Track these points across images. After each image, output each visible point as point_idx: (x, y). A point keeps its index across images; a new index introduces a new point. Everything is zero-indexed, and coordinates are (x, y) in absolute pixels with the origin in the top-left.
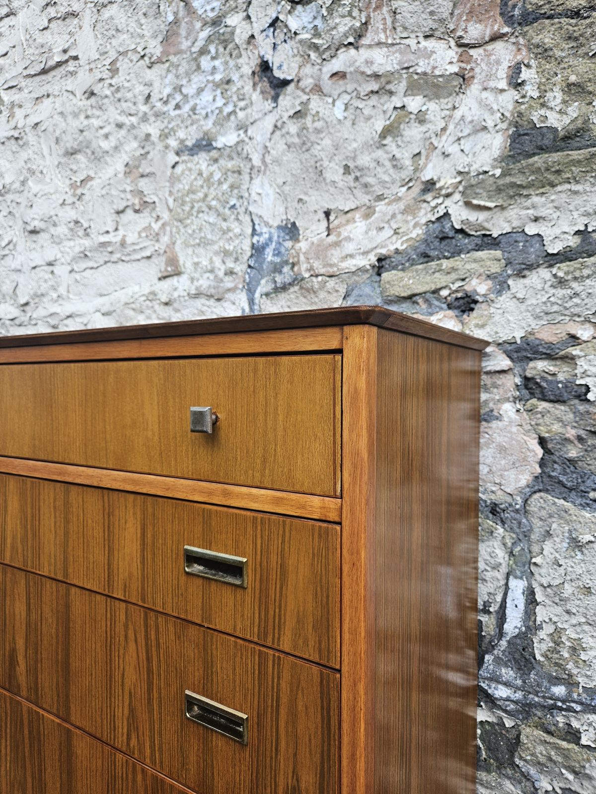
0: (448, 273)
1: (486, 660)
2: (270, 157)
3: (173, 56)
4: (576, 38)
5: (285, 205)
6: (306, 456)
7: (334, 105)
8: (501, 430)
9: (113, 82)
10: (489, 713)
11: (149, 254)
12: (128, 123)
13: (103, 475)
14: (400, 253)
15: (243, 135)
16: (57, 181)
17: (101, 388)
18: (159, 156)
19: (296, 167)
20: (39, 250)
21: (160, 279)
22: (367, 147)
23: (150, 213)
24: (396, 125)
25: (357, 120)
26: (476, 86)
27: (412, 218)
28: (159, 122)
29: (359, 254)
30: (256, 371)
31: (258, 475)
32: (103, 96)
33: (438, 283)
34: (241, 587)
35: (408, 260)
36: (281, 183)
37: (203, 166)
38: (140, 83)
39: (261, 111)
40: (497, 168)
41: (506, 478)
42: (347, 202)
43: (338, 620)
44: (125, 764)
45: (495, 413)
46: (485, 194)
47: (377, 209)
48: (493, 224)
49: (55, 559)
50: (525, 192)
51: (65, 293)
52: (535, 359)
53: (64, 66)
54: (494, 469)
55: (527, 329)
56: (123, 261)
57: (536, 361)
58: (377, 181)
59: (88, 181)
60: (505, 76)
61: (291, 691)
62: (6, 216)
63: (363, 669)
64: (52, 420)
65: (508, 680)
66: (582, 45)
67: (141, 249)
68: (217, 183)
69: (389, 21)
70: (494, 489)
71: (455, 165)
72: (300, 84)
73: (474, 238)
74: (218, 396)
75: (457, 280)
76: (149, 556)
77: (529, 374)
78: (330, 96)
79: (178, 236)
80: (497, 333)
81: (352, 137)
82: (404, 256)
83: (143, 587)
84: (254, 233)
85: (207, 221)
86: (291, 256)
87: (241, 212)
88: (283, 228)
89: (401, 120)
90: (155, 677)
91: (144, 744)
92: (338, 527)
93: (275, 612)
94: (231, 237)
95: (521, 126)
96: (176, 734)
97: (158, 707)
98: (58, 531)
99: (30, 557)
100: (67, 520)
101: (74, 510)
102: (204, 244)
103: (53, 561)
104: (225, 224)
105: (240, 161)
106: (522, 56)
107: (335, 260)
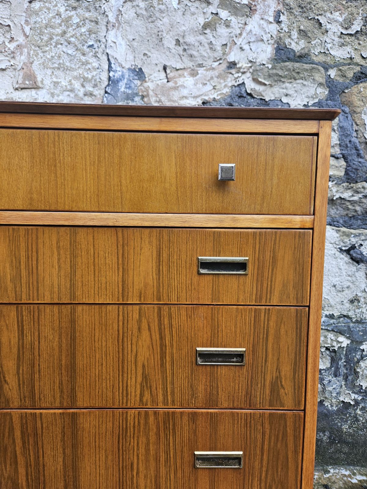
2: (123, 19)
4: (302, 7)
5: (133, 55)
11: (3, 67)
14: (216, 101)
19: (142, 31)
21: (16, 89)
23: (3, 34)
24: (213, 23)
25: (186, 12)
26: (258, 16)
27: (223, 81)
29: (191, 97)
30: (259, 144)
31: (258, 207)
34: (244, 275)
36: (131, 39)
40: (269, 64)
42: (178, 64)
44: (137, 416)
46: (262, 76)
47: (199, 72)
48: (266, 94)
49: (59, 288)
50: (283, 80)
58: (199, 55)
60: (273, 15)
61: (277, 325)
66: (304, 12)
68: (75, 25)
71: (248, 57)
73: (257, 100)
76: (165, 269)
79: (35, 58)
81: (182, 22)
82: (218, 103)
83: (158, 291)
84: (110, 69)
85: (66, 52)
86: (140, 90)
87: (99, 52)
88: (133, 71)
89: (216, 21)
90: (168, 348)
91: (157, 395)
92: (311, 231)
93: (268, 284)
94: (89, 69)
95: (280, 45)
96: (187, 378)
97: (170, 366)
98: (63, 265)
99: (25, 292)
100: (73, 255)
101: (83, 246)
102: (63, 69)
103: (57, 289)
104: (84, 58)
105: (98, 14)
106: (280, 7)
107: (175, 98)
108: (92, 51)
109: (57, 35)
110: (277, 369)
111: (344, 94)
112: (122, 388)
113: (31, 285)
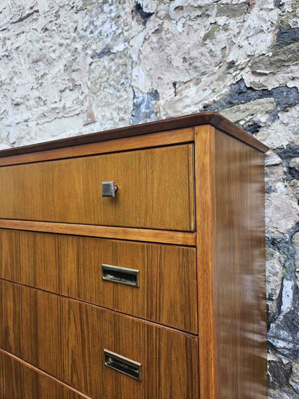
0: (244, 112)
1: (271, 327)
2: (142, 56)
3: (89, 6)
5: (151, 81)
6: (171, 207)
7: (177, 25)
8: (276, 198)
9: (57, 22)
10: (273, 356)
11: (78, 113)
12: (65, 43)
13: (54, 226)
14: (216, 103)
15: (127, 45)
16: (29, 77)
17: (51, 176)
18: (82, 60)
19: (156, 60)
20: (20, 114)
21: (84, 125)
22: (196, 46)
23: (78, 91)
24: (212, 33)
25: (190, 32)
26: (256, 8)
27: (222, 83)
28: (82, 41)
29: (193, 104)
30: (140, 159)
31: (143, 220)
32: (52, 30)
33: (238, 118)
34: (136, 287)
35: (221, 106)
36: (149, 69)
37: (106, 63)
38: (71, 22)
39: (137, 31)
40: (270, 52)
41: (280, 224)
42: (185, 78)
43: (196, 305)
44: (68, 393)
45: (273, 188)
46: (263, 67)
47: (202, 80)
48: (268, 83)
49: (29, 275)
50: (286, 64)
51: (34, 136)
52: (295, 157)
53: (31, 16)
54: (273, 219)
55: (289, 140)
56: (64, 117)
57: (295, 158)
58: (202, 65)
59: (45, 75)
60: (272, 1)
61: (167, 349)
62: (2, 98)
63: (212, 335)
64: (24, 196)
65: (284, 337)
67: (74, 110)
68: (114, 72)
70: (273, 230)
71: (246, 52)
72: (158, 15)
73: (258, 92)
74: (118, 175)
75: (249, 115)
76: (82, 271)
77: (291, 166)
78: (174, 20)
79: (93, 102)
80: (272, 143)
81: (187, 42)
82: (218, 104)
83: (79, 289)
84: (134, 97)
85: (109, 93)
86: (155, 108)
87: (127, 86)
88: (151, 94)
89: (215, 30)
90: (86, 341)
91: (81, 380)
92: (194, 249)
93: (157, 301)
94: (122, 100)
95: (283, 28)
96: (99, 375)
97: (88, 359)
98: (30, 259)
99: (15, 275)
100: (35, 252)
101: (39, 247)
102: (107, 105)
104: (119, 94)
105: (126, 59)
107: (180, 109)
108: (123, 87)
112: (61, 365)
113: (18, 271)
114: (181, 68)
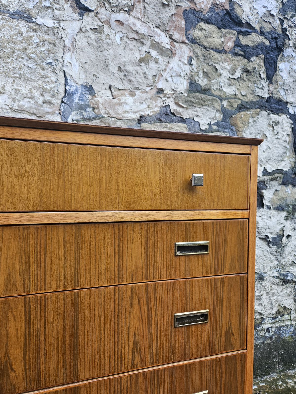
0: (170, 129)
2: (77, 45)
4: (205, 56)
5: (85, 74)
7: (115, 35)
14: (150, 116)
15: (57, 24)
19: (93, 57)
22: (131, 62)
24: (146, 59)
25: (126, 48)
26: (177, 58)
27: (154, 102)
29: (132, 112)
30: (215, 159)
35: (153, 120)
36: (84, 62)
37: (24, 30)
39: (71, 16)
40: (186, 93)
42: (120, 85)
44: (129, 379)
46: (181, 101)
47: (136, 93)
48: (184, 114)
50: (195, 105)
58: (136, 81)
60: (187, 59)
61: (228, 289)
66: (206, 59)
68: (36, 44)
69: (143, 11)
71: (171, 86)
72: (98, 15)
73: (177, 117)
76: (151, 254)
78: (114, 30)
81: (123, 55)
82: (151, 118)
83: (146, 272)
84: (66, 84)
85: (26, 65)
86: (91, 103)
87: (57, 69)
88: (85, 87)
89: (148, 58)
90: (153, 317)
91: (145, 357)
92: (247, 220)
93: (222, 260)
94: (48, 81)
95: (192, 80)
96: (168, 340)
97: (155, 332)
98: (68, 257)
99: (33, 284)
100: (78, 248)
101: (86, 240)
102: (24, 79)
103: (63, 278)
104: (43, 72)
105: (56, 38)
106: (191, 54)
107: (120, 112)
108: (51, 68)
109: (18, 50)
110: (229, 322)
111: (232, 118)
112: (118, 357)
113: (39, 277)
114: (116, 75)
